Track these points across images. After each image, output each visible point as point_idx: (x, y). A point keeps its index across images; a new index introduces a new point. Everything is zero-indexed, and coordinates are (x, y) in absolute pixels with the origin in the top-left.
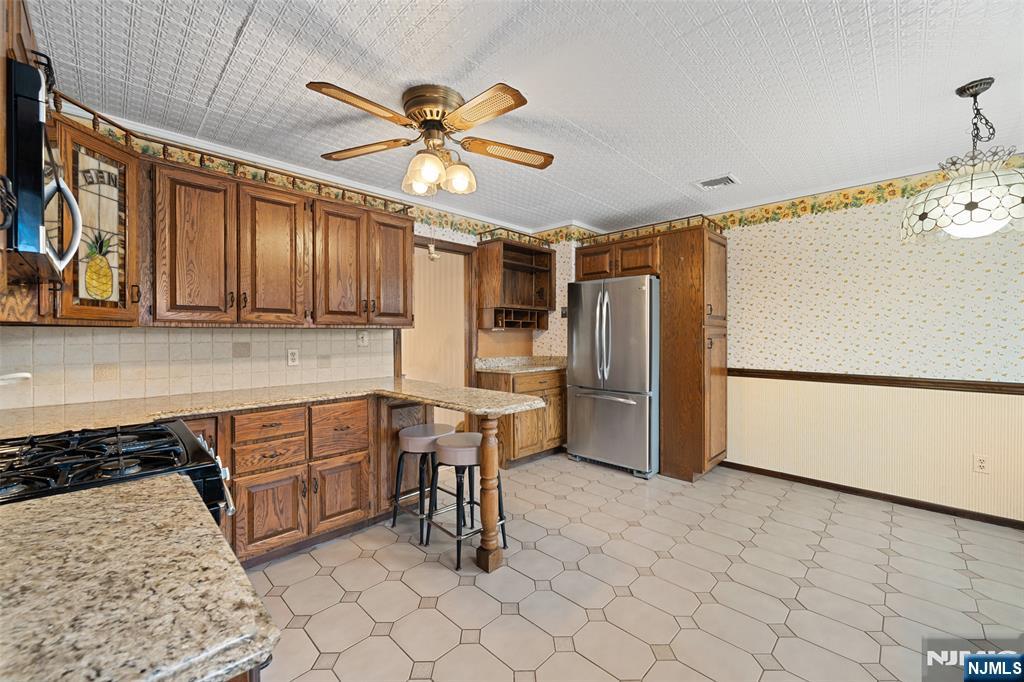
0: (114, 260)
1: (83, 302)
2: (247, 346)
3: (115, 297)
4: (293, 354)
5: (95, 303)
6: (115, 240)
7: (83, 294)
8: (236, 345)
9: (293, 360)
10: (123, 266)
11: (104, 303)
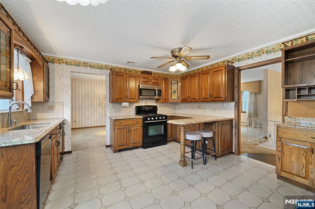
0: (176, 94)
1: (172, 100)
2: (200, 106)
3: (177, 99)
4: (207, 108)
5: (174, 100)
6: (177, 91)
7: (172, 99)
8: (199, 106)
9: (207, 110)
10: (178, 94)
11: (175, 100)
